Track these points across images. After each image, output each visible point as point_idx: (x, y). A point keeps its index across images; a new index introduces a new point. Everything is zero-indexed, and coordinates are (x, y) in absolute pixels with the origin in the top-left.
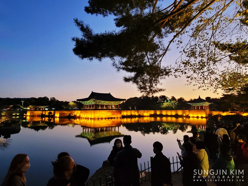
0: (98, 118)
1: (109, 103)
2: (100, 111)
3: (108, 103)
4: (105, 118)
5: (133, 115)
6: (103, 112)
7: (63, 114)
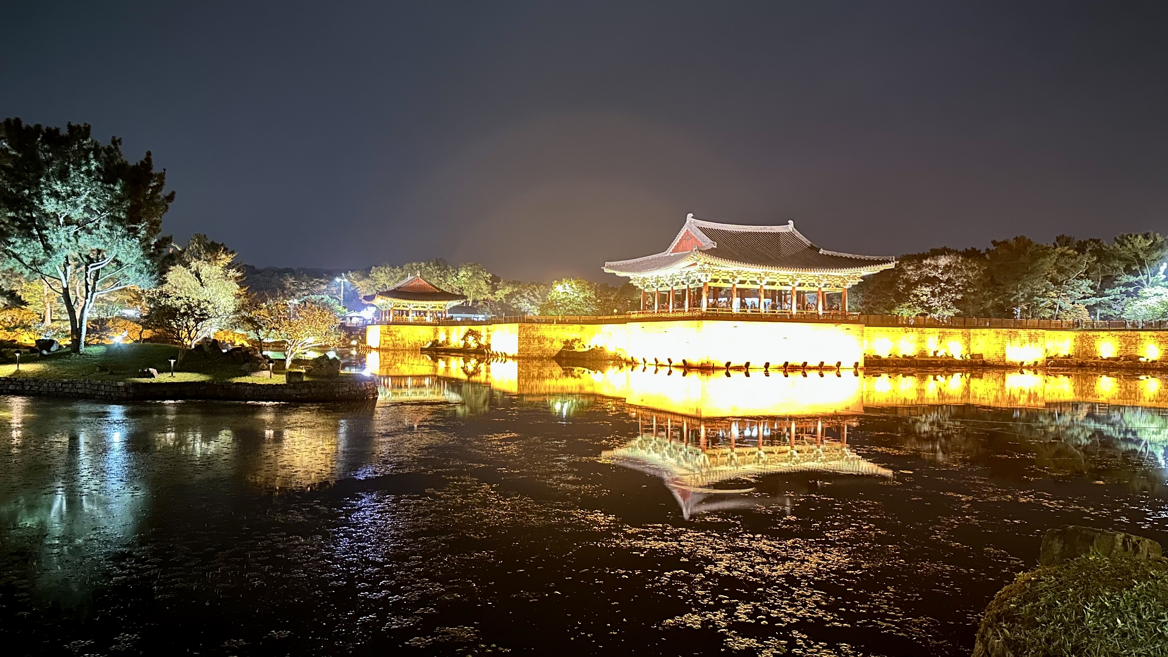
0: (728, 364)
3: (782, 284)
7: (536, 341)
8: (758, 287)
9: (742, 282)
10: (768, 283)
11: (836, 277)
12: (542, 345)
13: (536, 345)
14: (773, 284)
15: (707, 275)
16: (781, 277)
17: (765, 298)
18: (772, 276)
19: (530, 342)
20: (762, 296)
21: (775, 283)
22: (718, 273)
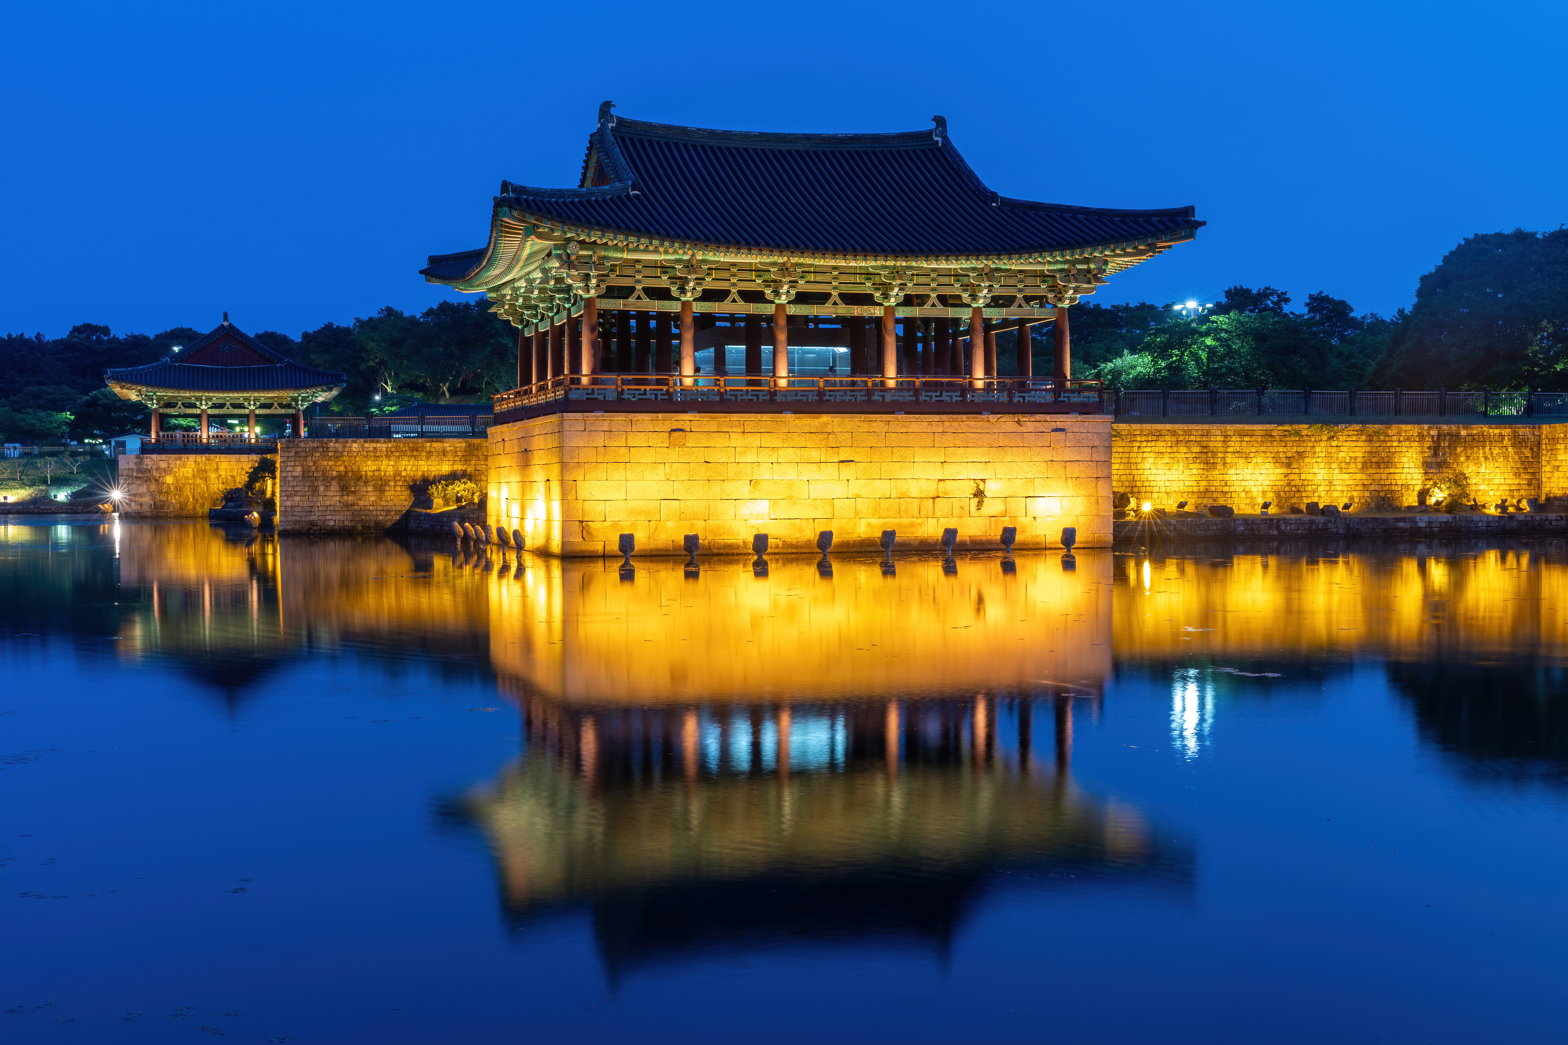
0: (626, 542)
1: (867, 288)
2: (685, 419)
3: (849, 299)
4: (761, 542)
5: (1411, 499)
6: (737, 440)
7: (334, 486)
8: (769, 310)
9: (708, 296)
10: (802, 298)
11: (1035, 274)
12: (351, 499)
13: (332, 497)
14: (822, 298)
15: (587, 277)
16: (844, 278)
17: (790, 342)
18: (812, 277)
19: (315, 491)
20: (782, 337)
21: (829, 295)
22: (629, 272)
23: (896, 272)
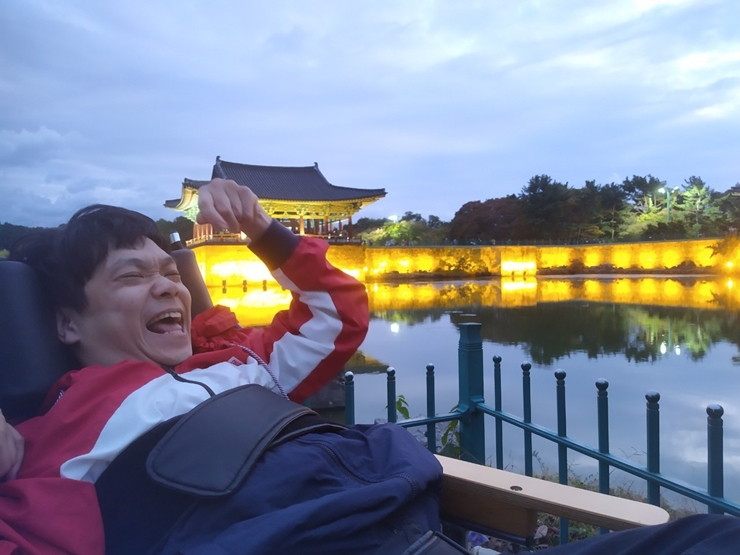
0: (224, 282)
1: (295, 210)
5: (446, 268)
18: (279, 207)
21: (284, 212)
23: (303, 206)
